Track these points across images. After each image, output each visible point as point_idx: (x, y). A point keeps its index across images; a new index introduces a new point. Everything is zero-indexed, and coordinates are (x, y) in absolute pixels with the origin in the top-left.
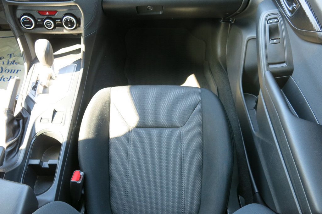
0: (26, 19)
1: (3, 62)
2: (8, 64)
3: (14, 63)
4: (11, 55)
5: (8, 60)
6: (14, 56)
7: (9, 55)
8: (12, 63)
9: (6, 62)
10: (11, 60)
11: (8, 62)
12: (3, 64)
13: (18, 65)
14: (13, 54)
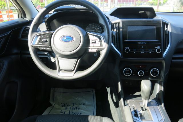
0: (128, 69)
1: (70, 108)
2: (73, 109)
3: (77, 109)
4: (74, 104)
5: (73, 107)
6: (76, 105)
7: (73, 104)
8: (76, 108)
9: (72, 108)
10: (74, 107)
11: (73, 108)
12: (70, 109)
13: (80, 110)
14: (76, 103)
